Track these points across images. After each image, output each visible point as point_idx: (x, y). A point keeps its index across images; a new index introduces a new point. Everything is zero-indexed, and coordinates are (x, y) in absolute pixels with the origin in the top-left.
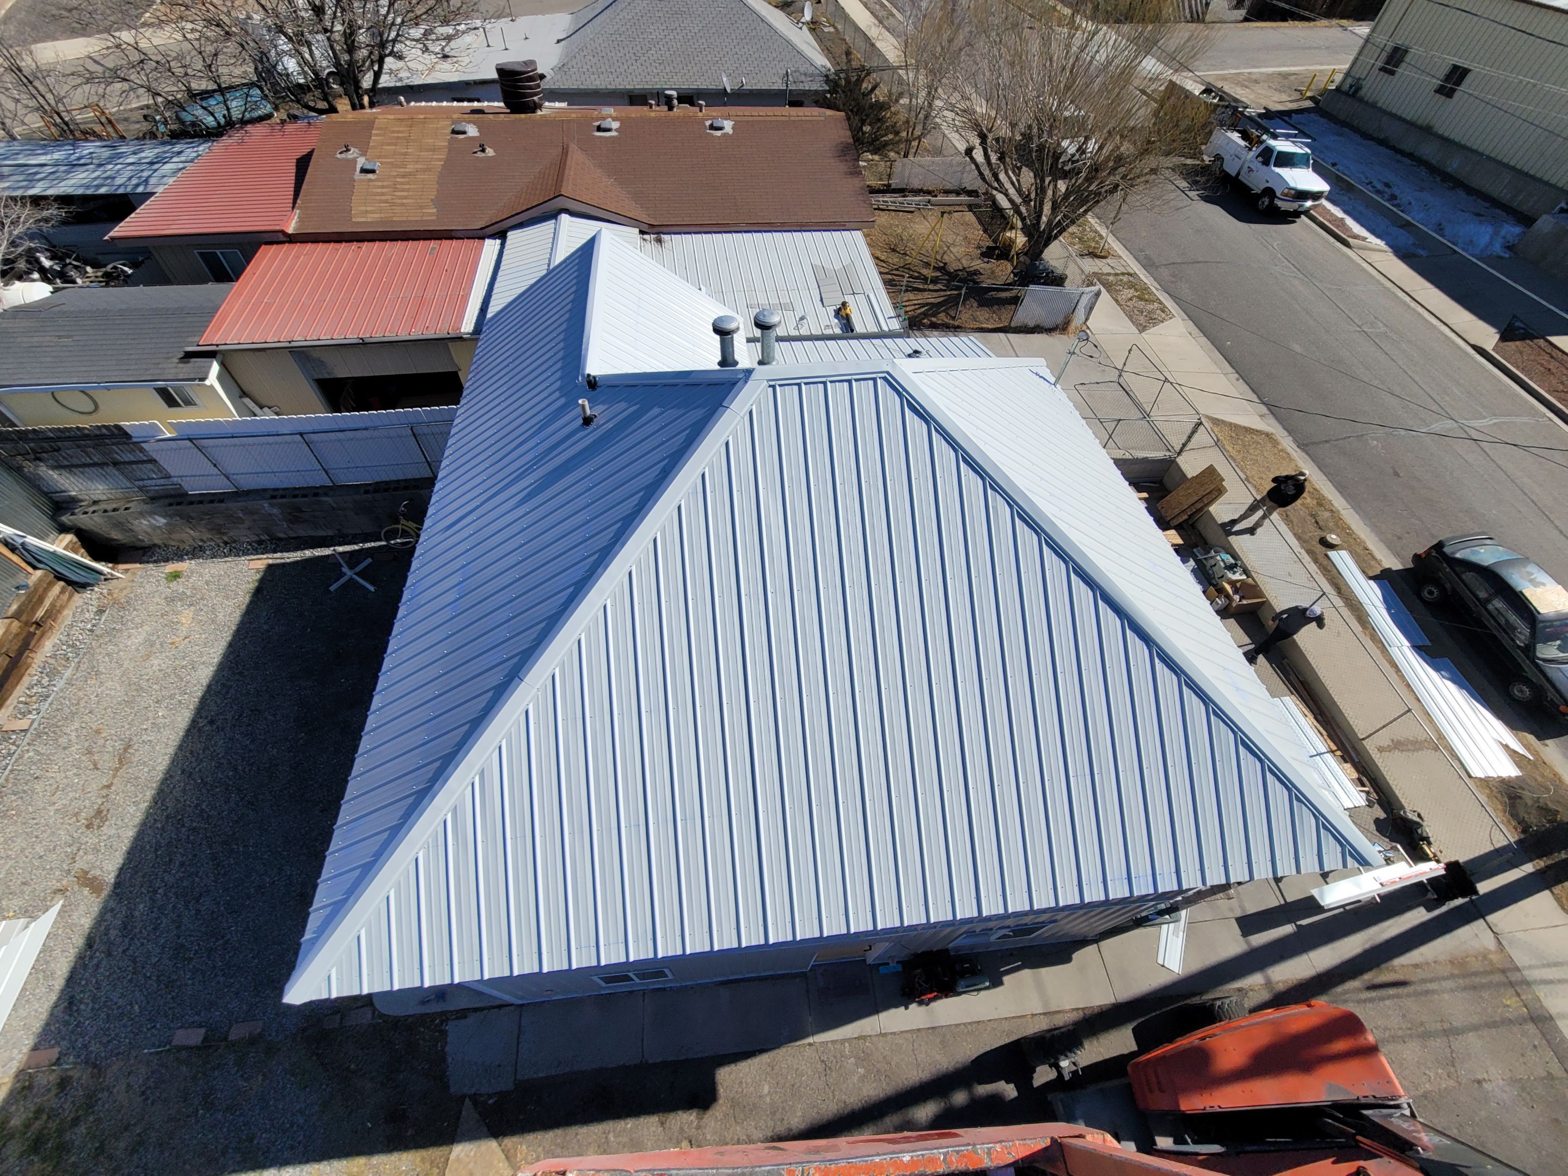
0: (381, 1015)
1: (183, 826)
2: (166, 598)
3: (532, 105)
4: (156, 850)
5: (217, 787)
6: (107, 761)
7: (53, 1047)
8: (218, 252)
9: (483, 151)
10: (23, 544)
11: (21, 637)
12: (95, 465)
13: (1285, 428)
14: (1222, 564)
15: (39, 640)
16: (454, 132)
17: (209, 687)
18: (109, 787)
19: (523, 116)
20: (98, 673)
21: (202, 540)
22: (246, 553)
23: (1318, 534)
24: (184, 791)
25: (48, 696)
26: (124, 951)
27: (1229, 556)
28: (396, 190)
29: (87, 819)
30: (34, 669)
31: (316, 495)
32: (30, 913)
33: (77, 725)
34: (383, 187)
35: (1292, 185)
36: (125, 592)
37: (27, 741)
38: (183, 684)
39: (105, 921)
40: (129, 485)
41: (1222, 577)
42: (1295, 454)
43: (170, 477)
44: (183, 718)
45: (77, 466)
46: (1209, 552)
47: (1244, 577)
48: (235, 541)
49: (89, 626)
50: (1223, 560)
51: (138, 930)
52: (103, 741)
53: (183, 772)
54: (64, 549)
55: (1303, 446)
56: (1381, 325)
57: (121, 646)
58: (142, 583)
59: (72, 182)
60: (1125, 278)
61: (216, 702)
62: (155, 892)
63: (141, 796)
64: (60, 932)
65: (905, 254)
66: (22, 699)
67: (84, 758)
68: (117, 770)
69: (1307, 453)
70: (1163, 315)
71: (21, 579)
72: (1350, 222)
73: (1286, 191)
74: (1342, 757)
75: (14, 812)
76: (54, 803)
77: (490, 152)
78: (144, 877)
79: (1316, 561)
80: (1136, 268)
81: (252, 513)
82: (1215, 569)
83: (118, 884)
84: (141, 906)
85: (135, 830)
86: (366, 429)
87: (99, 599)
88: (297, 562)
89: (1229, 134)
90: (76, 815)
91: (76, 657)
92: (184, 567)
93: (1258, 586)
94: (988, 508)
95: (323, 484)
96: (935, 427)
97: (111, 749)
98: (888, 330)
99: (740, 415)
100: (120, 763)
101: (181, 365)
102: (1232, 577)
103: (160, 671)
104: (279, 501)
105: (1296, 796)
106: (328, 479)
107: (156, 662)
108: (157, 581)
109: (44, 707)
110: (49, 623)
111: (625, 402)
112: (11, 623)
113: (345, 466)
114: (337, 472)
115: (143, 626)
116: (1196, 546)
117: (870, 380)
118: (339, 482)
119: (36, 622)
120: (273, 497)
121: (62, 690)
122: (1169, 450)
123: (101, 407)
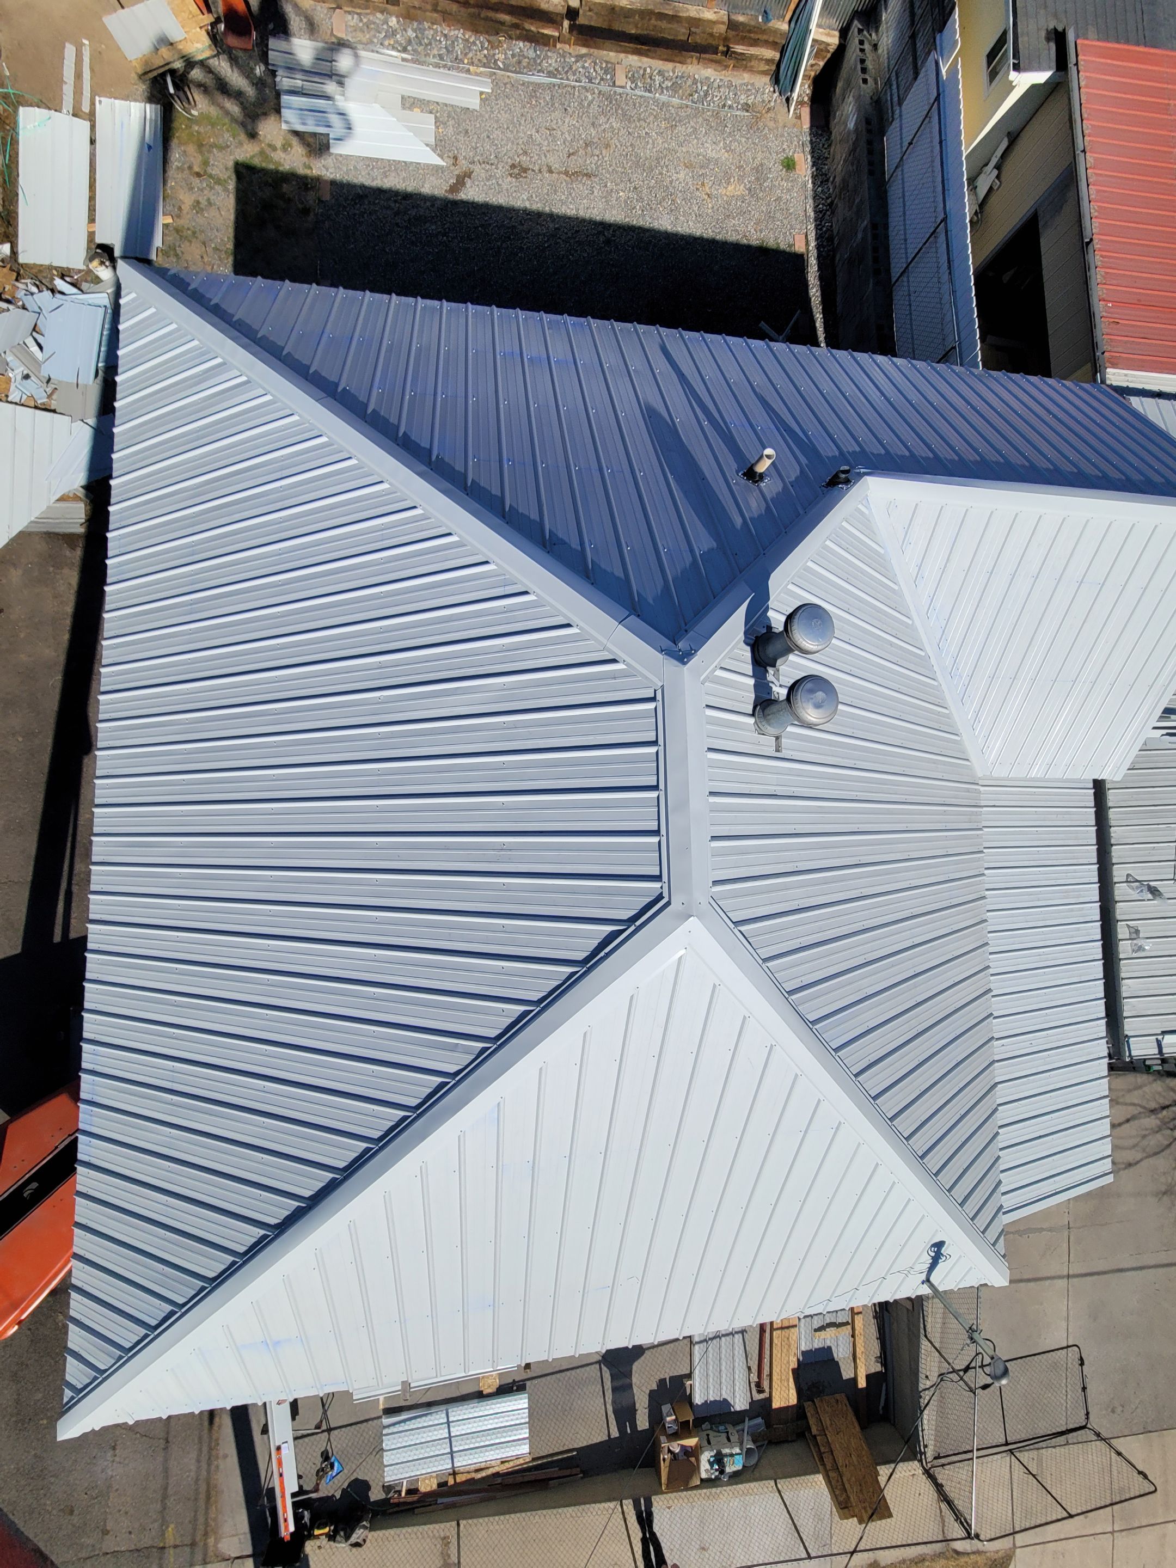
1: (503, 242)
2: (762, 165)
4: (482, 226)
5: (539, 261)
6: (576, 162)
7: (331, 194)
11: (711, 41)
14: (729, 1452)
15: (712, 61)
18: (550, 171)
20: (673, 127)
21: (834, 178)
22: (817, 228)
24: (539, 234)
25: (650, 91)
26: (397, 224)
27: (738, 1467)
29: (520, 162)
30: (680, 69)
31: (877, 272)
32: (439, 145)
33: (617, 126)
36: (770, 123)
37: (604, 89)
38: (654, 207)
39: (425, 202)
40: (893, 65)
41: (709, 1443)
43: (900, 104)
44: (615, 215)
47: (703, 1475)
48: (833, 213)
50: (734, 1455)
51: (413, 229)
52: (598, 153)
53: (556, 229)
54: (814, 40)
57: (705, 139)
58: (782, 136)
61: (630, 240)
62: (444, 235)
63: (537, 200)
64: (421, 171)
66: (648, 70)
67: (581, 142)
68: (566, 173)
71: (774, 10)
74: (445, 1484)
75: (534, 102)
76: (538, 132)
78: (460, 222)
82: (725, 1437)
83: (455, 203)
84: (434, 227)
87: (763, 101)
90: (525, 153)
91: (693, 102)
92: (800, 170)
93: (688, 1489)
94: (458, 1036)
95: (893, 274)
96: (577, 972)
97: (588, 162)
98: (1126, 1033)
99: (609, 645)
100: (573, 174)
101: (1043, 34)
102: (706, 1457)
103: (671, 182)
104: (869, 234)
105: (120, 1358)
106: (899, 274)
107: (681, 176)
108: (784, 150)
109: (638, 92)
110: (731, 63)
111: (761, 515)
112: (723, 23)
113: (912, 289)
114: (905, 284)
115: (727, 151)
116: (768, 1425)
117: (659, 869)
118: (894, 293)
119: (729, 48)
120: (874, 226)
121: (656, 101)
122: (935, 1458)
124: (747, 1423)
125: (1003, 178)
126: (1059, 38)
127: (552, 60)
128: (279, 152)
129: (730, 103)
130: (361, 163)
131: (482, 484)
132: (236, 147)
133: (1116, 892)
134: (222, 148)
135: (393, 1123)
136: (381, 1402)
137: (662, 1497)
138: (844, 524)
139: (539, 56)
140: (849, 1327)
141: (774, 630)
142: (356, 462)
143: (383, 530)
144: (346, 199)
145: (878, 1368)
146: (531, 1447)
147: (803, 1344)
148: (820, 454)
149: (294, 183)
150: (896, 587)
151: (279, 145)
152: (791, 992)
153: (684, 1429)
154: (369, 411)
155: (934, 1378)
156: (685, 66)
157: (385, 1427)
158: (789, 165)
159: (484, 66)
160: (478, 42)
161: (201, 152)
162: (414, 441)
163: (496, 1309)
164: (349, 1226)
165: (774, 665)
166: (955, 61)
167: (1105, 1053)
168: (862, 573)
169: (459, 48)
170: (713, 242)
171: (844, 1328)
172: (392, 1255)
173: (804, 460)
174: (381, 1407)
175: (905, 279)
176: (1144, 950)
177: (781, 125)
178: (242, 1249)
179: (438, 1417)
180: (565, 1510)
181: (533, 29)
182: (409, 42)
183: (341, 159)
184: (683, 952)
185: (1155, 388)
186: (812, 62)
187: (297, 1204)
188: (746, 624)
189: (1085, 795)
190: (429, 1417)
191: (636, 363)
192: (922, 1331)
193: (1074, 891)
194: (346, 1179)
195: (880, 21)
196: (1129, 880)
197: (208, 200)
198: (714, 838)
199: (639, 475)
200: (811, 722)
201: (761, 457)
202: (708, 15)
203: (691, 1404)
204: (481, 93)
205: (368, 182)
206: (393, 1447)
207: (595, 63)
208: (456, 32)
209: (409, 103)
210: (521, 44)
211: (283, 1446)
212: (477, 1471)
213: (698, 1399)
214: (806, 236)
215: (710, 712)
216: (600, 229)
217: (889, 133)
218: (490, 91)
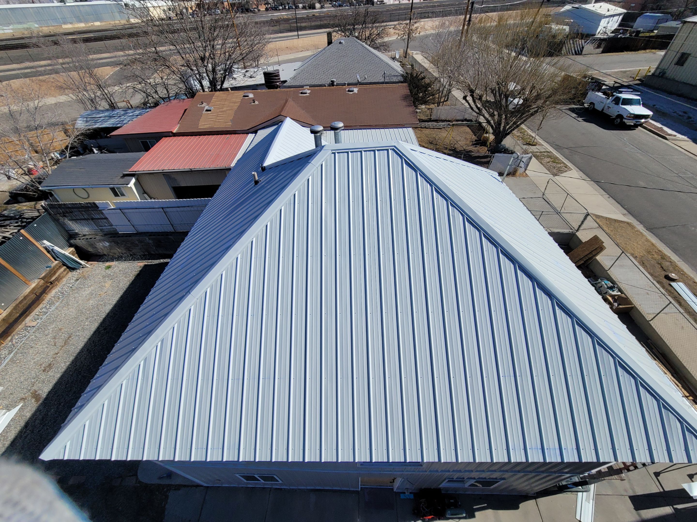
0: (140, 482)
1: (80, 374)
2: (103, 276)
3: (276, 86)
4: (66, 384)
5: (99, 358)
6: (60, 342)
8: (148, 141)
9: (254, 102)
10: (52, 250)
11: (43, 287)
12: (85, 219)
13: (638, 221)
14: (605, 286)
15: (50, 289)
16: (244, 96)
17: (108, 314)
18: (57, 354)
19: (272, 90)
20: (69, 305)
21: (122, 253)
22: (138, 260)
23: (663, 273)
24: (85, 359)
25: (47, 313)
26: (39, 431)
27: (609, 282)
28: (218, 117)
29: (44, 367)
30: (45, 302)
31: (167, 235)
32: (8, 408)
33: (54, 326)
34: (213, 116)
35: (632, 112)
36: (88, 273)
37: (33, 331)
38: (99, 312)
39: (36, 415)
40: (97, 228)
41: (606, 293)
42: (645, 233)
43: (112, 225)
44: (94, 327)
45: (78, 220)
46: (597, 280)
47: (619, 293)
48: (135, 255)
49: (71, 286)
50: (606, 284)
51: (47, 422)
52: (61, 334)
53: (87, 350)
54: (68, 254)
55: (650, 229)
56: (690, 174)
57: (80, 294)
58: (96, 269)
59: (109, 123)
60: (545, 154)
61: (109, 320)
62: (60, 404)
63: (68, 359)
64: (17, 418)
65: (437, 145)
66: (37, 313)
67: (52, 340)
68: (63, 346)
69: (652, 233)
70: (566, 169)
71: (49, 264)
72: (665, 128)
73: (629, 115)
75: (18, 361)
76: (34, 359)
77: (257, 103)
78: (57, 396)
79: (663, 287)
80: (550, 149)
81: (141, 242)
82: (601, 289)
83: (46, 399)
84: (52, 410)
85: (61, 374)
86: (188, 207)
87: (78, 275)
88: (157, 264)
89: (597, 93)
90: (41, 365)
91: (62, 298)
92: (112, 265)
94: (449, 218)
95: (171, 231)
96: (419, 173)
97: (63, 337)
99: (316, 167)
100: (65, 344)
101: (121, 179)
102: (612, 293)
103: (92, 306)
104: (152, 238)
105: (663, 406)
106: (172, 228)
107: (91, 302)
108: (101, 269)
109: (44, 318)
110: (56, 283)
111: (274, 172)
112: (40, 281)
113: (179, 223)
114: (177, 226)
115: (91, 287)
117: (385, 150)
119: (50, 282)
121: (53, 311)
122: (571, 229)
123: (90, 196)
126: (125, 175)
135: (488, 241)
142: (224, 272)
156: (45, 300)
166: (112, 203)
170: (126, 291)
175: (175, 225)
177: (91, 270)
186: (75, 256)
187: (537, 288)
195: (77, 233)
202: (33, 285)
207: (19, 334)
212: (678, 385)
214: (139, 263)
217: (119, 232)
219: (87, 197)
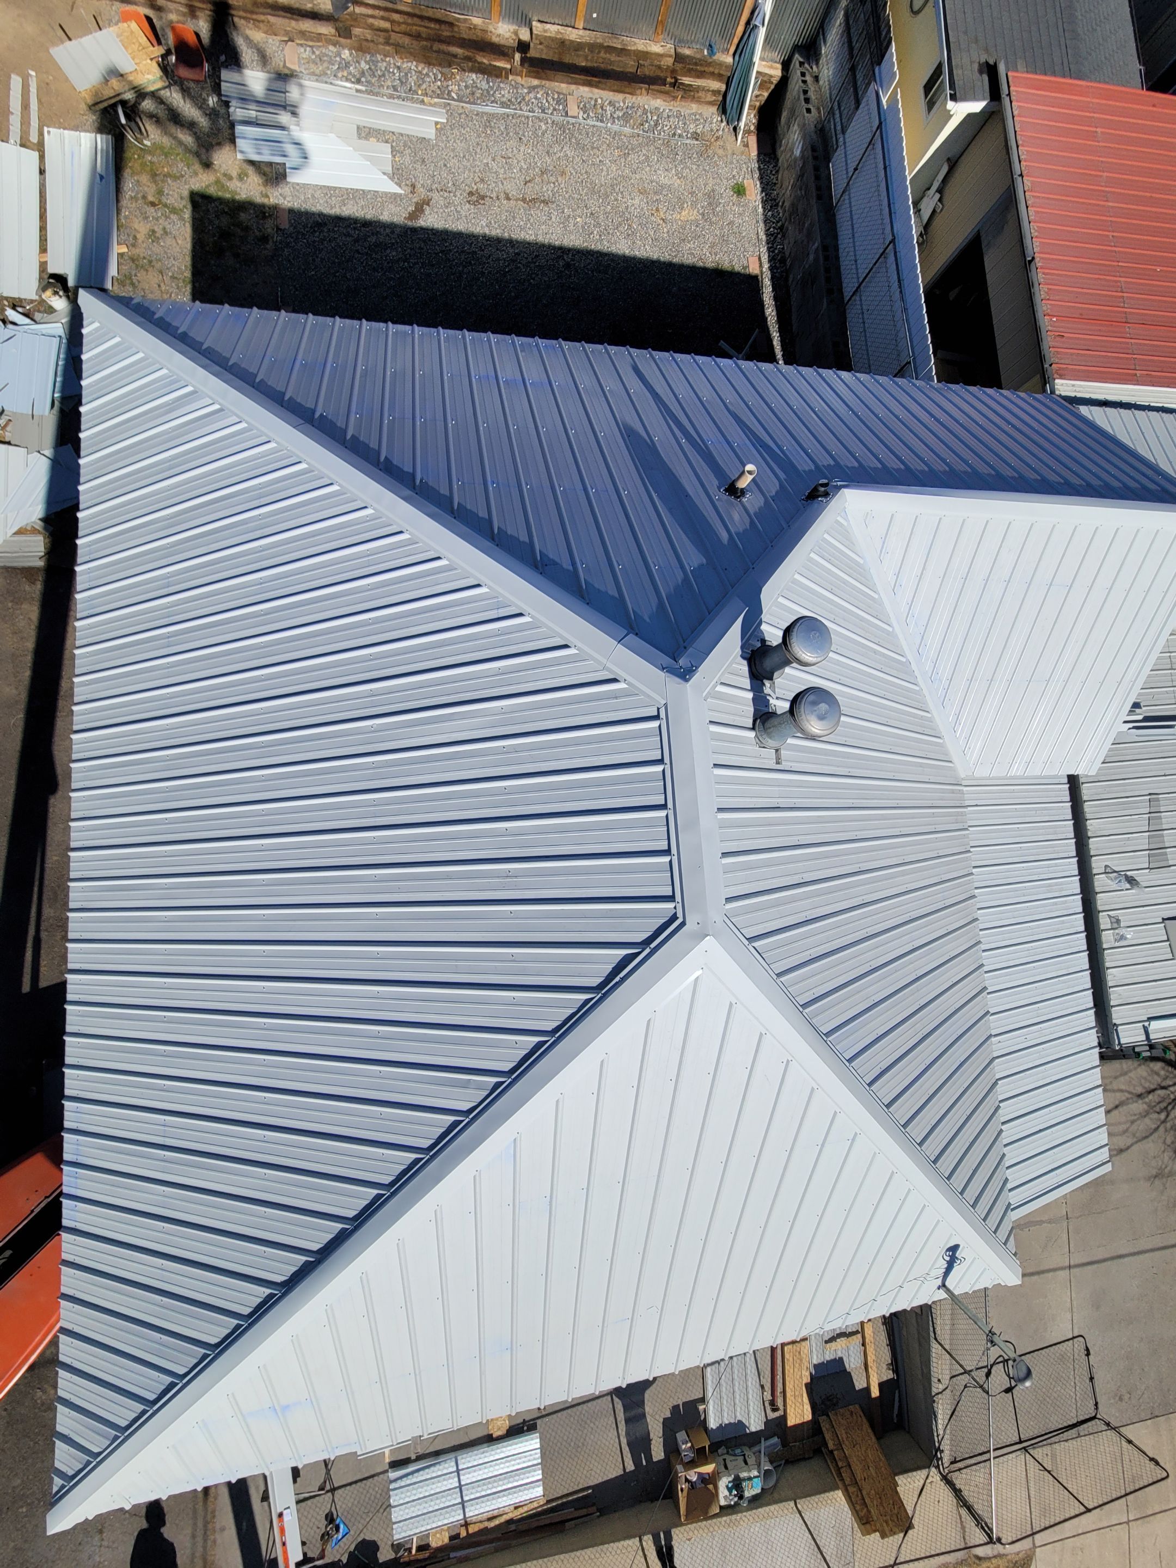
1: (465, 267)
2: (713, 191)
4: (442, 252)
6: (533, 189)
7: (290, 221)
10: (756, 27)
11: (659, 73)
15: (661, 92)
18: (508, 198)
20: (626, 155)
21: (783, 203)
22: (770, 251)
24: (498, 259)
25: (602, 121)
26: (358, 251)
27: (757, 1490)
29: (477, 189)
30: (630, 100)
32: (396, 173)
33: (571, 154)
36: (720, 151)
37: (557, 119)
38: (611, 232)
39: (384, 229)
40: (834, 96)
43: (843, 132)
44: (573, 240)
45: (849, 34)
47: (722, 1502)
48: (783, 236)
51: (374, 256)
52: (553, 180)
53: (516, 254)
54: (758, 72)
57: (657, 166)
58: (731, 163)
61: (589, 264)
62: (405, 261)
63: (496, 226)
64: (379, 199)
66: (599, 101)
67: (537, 170)
68: (524, 200)
71: (718, 44)
74: (457, 1536)
75: (489, 132)
76: (494, 160)
78: (420, 248)
81: (809, 234)
82: (742, 1460)
83: (414, 230)
84: (394, 253)
85: (464, 230)
87: (712, 130)
90: (482, 180)
91: (644, 131)
92: (751, 195)
93: (707, 1518)
94: (469, 1071)
95: (845, 294)
96: (592, 999)
97: (545, 189)
98: (1114, 1021)
99: (609, 665)
100: (530, 201)
101: (976, 66)
102: (724, 1483)
103: (627, 208)
104: (821, 255)
105: (116, 1438)
106: (851, 294)
107: (636, 202)
108: (734, 176)
109: (590, 122)
110: (680, 94)
111: (747, 529)
112: (670, 56)
113: (864, 307)
114: (858, 303)
115: (680, 178)
116: (784, 1444)
117: (671, 889)
118: (848, 311)
119: (676, 80)
120: (825, 248)
121: (608, 131)
122: (952, 1463)
123: (921, 15)
124: (764, 1444)
125: (945, 200)
126: (991, 71)
127: (505, 91)
128: (235, 180)
129: (679, 132)
130: (319, 192)
131: (468, 507)
132: (191, 177)
133: (1096, 884)
134: (176, 178)
135: (405, 1167)
136: (387, 1455)
137: (682, 1529)
138: (826, 536)
139: (492, 88)
140: (859, 1336)
141: (768, 643)
142: (338, 488)
143: (369, 556)
144: (305, 226)
145: (890, 1375)
146: (544, 1489)
147: (815, 1357)
148: (798, 469)
149: (252, 212)
150: (876, 596)
151: (234, 174)
152: (805, 1006)
153: (701, 1456)
154: (348, 437)
155: (946, 1381)
156: (634, 97)
157: (392, 1482)
158: (740, 191)
159: (438, 97)
160: (431, 74)
161: (155, 182)
162: (396, 466)
163: (514, 1352)
164: (361, 1277)
165: (771, 678)
166: (895, 93)
167: (1096, 1044)
168: (844, 583)
169: (412, 80)
170: (670, 265)
171: (854, 1337)
172: (406, 1306)
173: (782, 475)
174: (387, 1460)
175: (858, 298)
176: (1126, 939)
177: (730, 152)
178: (246, 1311)
179: (448, 1466)
180: (583, 1552)
181: (485, 61)
182: (363, 74)
183: (298, 187)
184: (699, 972)
185: (1101, 397)
186: (756, 92)
187: (304, 1258)
188: (742, 639)
189: (1060, 790)
190: (438, 1466)
191: (611, 384)
192: (932, 1334)
193: (1056, 884)
194: (356, 1229)
195: (820, 54)
196: (1108, 871)
197: (164, 229)
198: (725, 855)
199: (624, 494)
200: (815, 734)
201: (743, 473)
202: (656, 48)
203: (706, 1429)
204: (437, 123)
205: (327, 210)
206: (401, 1502)
207: (547, 94)
208: (409, 64)
209: (365, 133)
210: (474, 76)
211: (285, 1512)
212: (490, 1519)
213: (713, 1424)
214: (760, 259)
215: (714, 728)
216: (559, 253)
217: (833, 160)
218: (445, 121)
219: (916, 8)
